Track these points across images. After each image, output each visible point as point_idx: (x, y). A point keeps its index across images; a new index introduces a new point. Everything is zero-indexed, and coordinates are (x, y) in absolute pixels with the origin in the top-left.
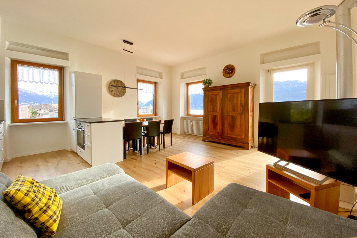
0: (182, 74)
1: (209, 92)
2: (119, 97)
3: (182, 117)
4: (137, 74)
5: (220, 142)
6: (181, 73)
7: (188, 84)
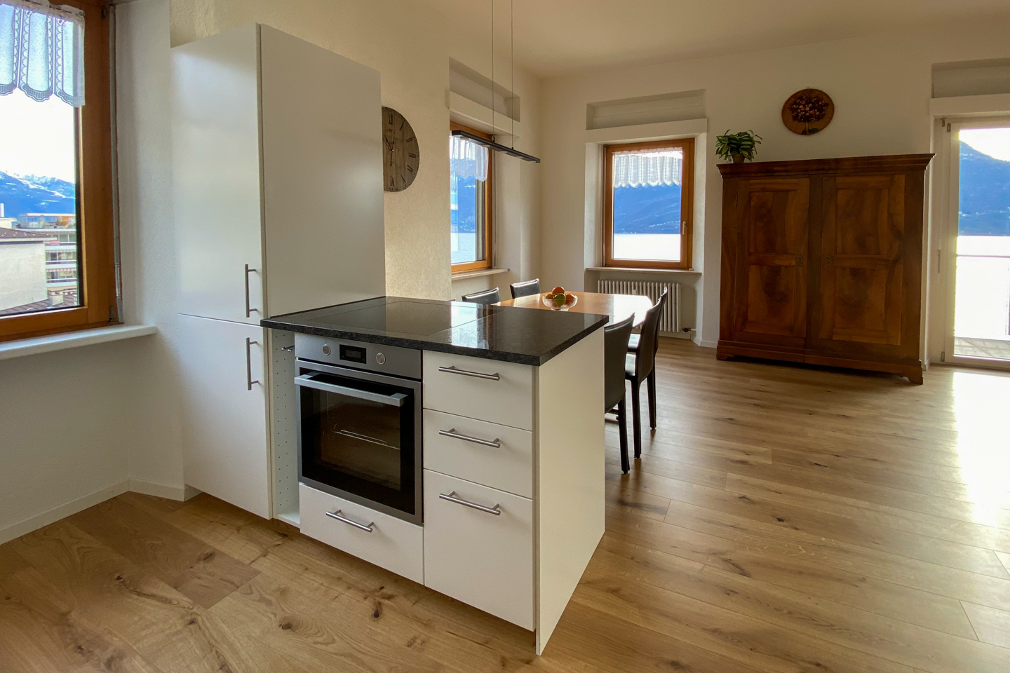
0: (592, 109)
1: (752, 181)
2: (397, 190)
3: (588, 271)
4: (451, 92)
5: (800, 361)
6: (588, 105)
7: (608, 151)
